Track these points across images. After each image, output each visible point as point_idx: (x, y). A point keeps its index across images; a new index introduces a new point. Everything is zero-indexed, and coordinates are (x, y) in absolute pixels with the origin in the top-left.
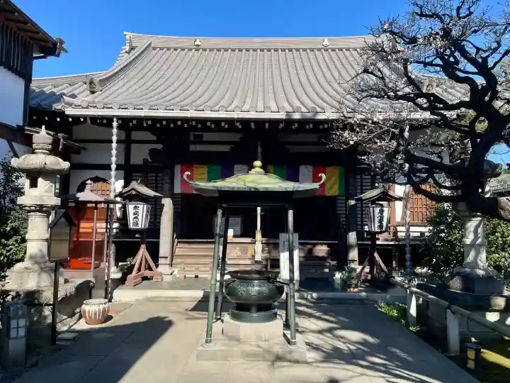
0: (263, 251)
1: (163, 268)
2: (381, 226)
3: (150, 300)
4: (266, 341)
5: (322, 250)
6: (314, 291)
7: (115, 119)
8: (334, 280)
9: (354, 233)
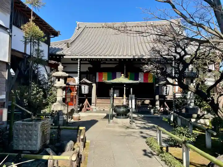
0: (126, 101)
1: (93, 107)
2: (166, 93)
3: (90, 116)
4: (125, 123)
5: (147, 102)
6: (142, 114)
7: (79, 59)
8: (151, 112)
9: (158, 96)
